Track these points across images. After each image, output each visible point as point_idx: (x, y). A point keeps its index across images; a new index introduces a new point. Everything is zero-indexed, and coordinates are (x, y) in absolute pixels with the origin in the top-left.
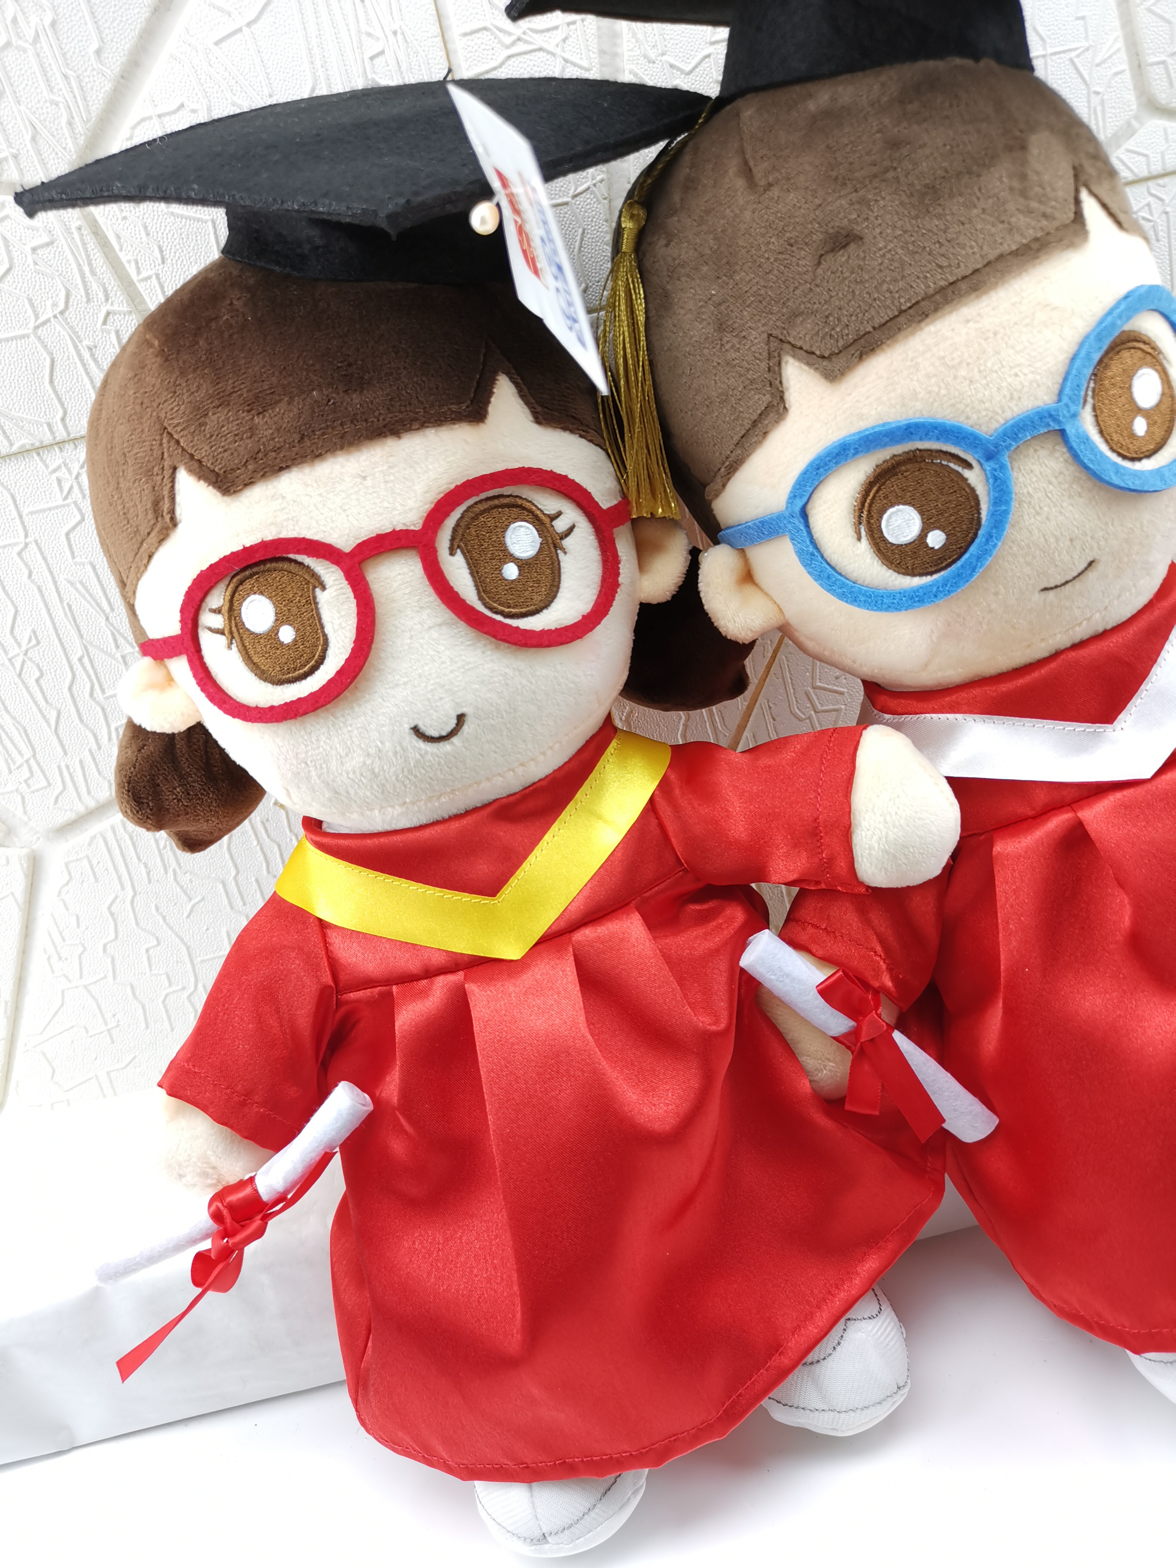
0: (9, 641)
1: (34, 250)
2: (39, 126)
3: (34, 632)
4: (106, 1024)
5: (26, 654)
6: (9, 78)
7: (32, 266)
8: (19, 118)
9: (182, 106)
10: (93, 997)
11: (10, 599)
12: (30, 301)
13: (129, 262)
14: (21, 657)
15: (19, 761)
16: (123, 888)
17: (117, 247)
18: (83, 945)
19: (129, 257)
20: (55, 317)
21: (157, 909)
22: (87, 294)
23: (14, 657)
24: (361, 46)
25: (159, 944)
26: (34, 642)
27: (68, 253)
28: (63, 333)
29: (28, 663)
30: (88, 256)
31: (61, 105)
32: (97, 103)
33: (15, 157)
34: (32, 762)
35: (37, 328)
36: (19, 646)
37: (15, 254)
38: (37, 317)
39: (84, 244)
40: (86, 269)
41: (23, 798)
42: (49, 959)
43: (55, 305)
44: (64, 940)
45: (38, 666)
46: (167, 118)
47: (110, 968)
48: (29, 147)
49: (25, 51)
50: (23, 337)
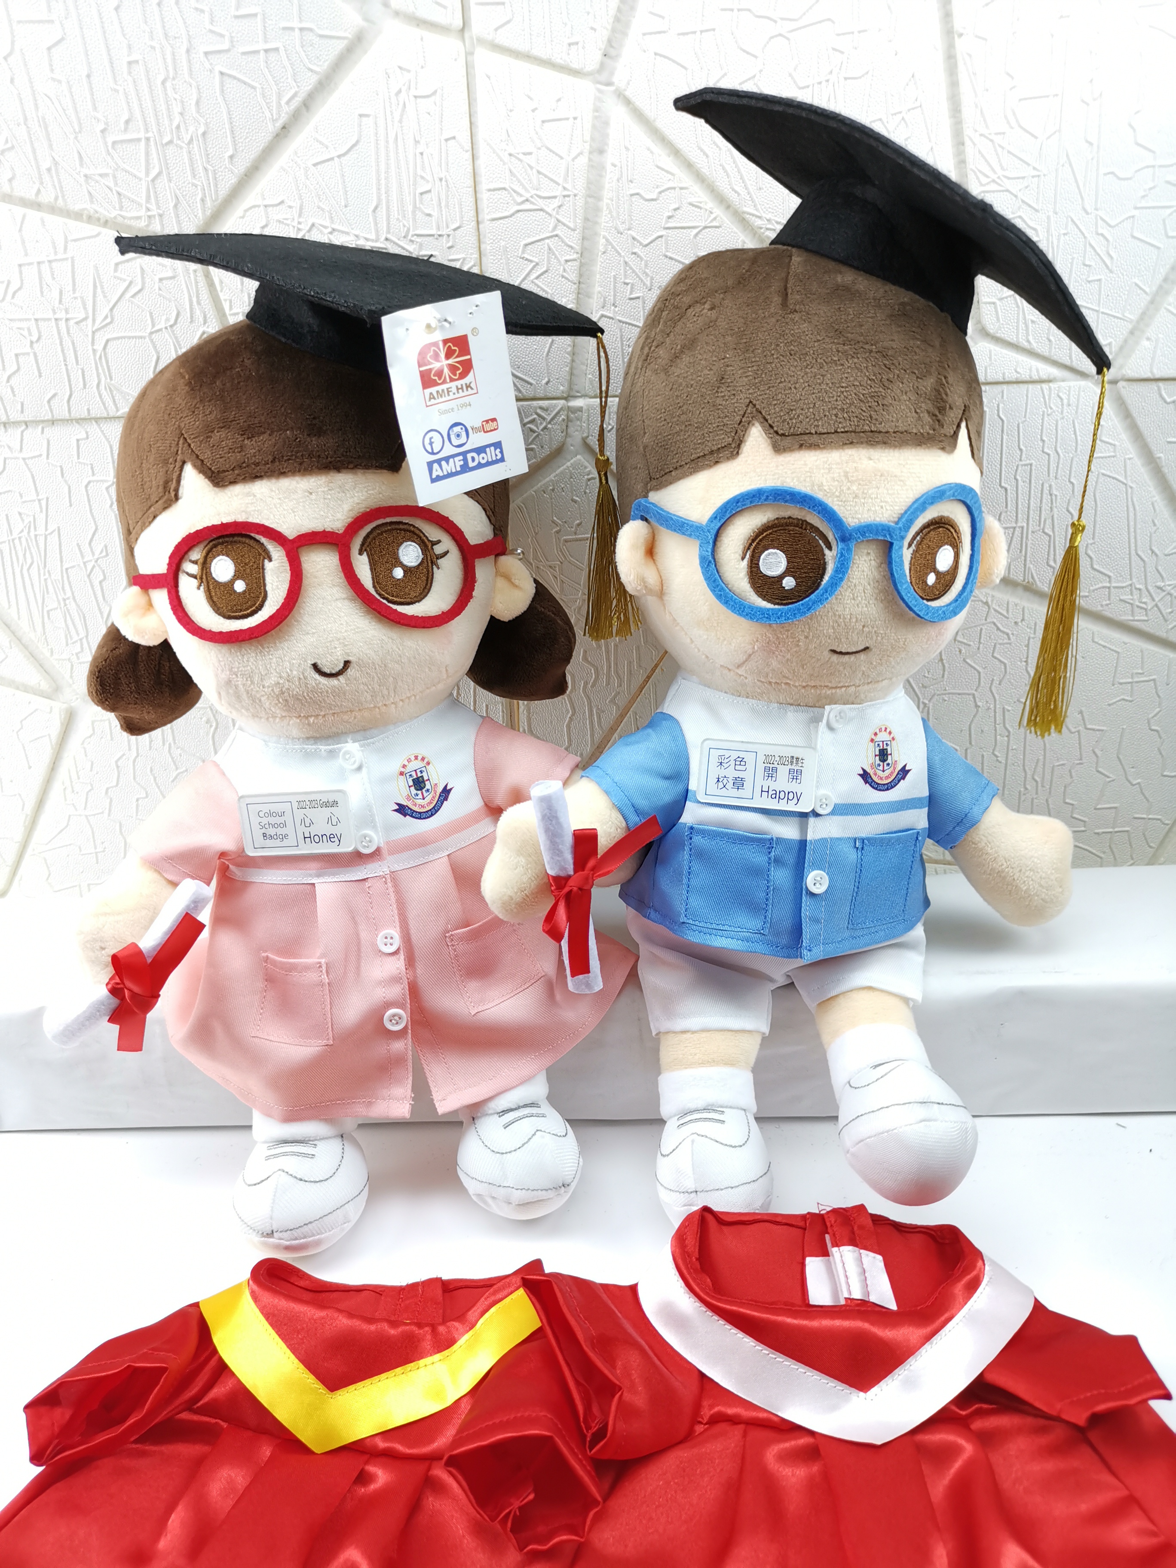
0: (86, 548)
1: (161, 280)
2: (181, 198)
3: (106, 547)
4: (95, 848)
5: (96, 561)
6: (167, 164)
7: (157, 291)
8: (168, 191)
9: (282, 202)
10: (91, 826)
11: (94, 519)
12: (151, 314)
13: (225, 300)
14: (93, 563)
15: (75, 638)
16: (130, 749)
17: (218, 288)
18: (92, 785)
19: (226, 297)
20: (166, 328)
21: (151, 770)
22: (192, 317)
23: (88, 562)
24: (415, 184)
25: (147, 797)
26: (104, 554)
27: (184, 286)
28: (169, 340)
29: (97, 569)
30: (197, 291)
31: (199, 188)
32: (224, 190)
33: (161, 216)
34: (84, 640)
35: (151, 333)
36: (93, 554)
37: (147, 280)
38: (153, 326)
39: (196, 283)
40: (194, 299)
41: (72, 666)
42: (65, 789)
43: (167, 320)
44: (79, 778)
45: (103, 572)
46: (271, 209)
47: (108, 807)
48: (172, 211)
49: (181, 148)
50: (141, 337)
